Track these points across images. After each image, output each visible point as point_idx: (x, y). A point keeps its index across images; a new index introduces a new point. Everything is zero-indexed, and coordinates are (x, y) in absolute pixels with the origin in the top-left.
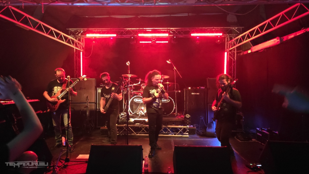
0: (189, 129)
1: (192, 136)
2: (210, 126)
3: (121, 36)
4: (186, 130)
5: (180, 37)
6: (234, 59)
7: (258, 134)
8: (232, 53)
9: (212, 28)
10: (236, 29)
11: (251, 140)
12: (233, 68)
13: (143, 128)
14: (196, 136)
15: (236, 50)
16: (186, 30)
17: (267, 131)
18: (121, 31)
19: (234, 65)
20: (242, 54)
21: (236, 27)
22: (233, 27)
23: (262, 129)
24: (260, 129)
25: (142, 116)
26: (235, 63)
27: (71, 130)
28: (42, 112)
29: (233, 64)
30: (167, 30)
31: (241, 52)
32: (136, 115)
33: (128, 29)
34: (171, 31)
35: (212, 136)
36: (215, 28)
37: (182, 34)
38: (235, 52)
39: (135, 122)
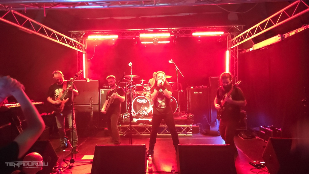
0: (192, 128)
1: (196, 135)
2: (213, 125)
3: (122, 37)
4: (190, 129)
5: (181, 36)
6: (236, 58)
7: (261, 131)
8: (233, 51)
9: (213, 27)
10: (237, 27)
11: (255, 138)
12: (235, 66)
13: (147, 127)
14: (199, 135)
15: (237, 48)
16: (187, 30)
17: (271, 128)
18: (123, 32)
19: (237, 63)
20: (243, 52)
21: (238, 25)
22: (235, 25)
23: (265, 127)
24: (263, 127)
25: (145, 116)
26: (237, 61)
27: (75, 131)
28: (46, 114)
29: (235, 62)
30: (168, 30)
31: (242, 51)
32: (139, 116)
33: (129, 30)
34: (173, 31)
35: (215, 134)
36: (216, 27)
37: (184, 34)
38: (237, 50)
39: (139, 122)
